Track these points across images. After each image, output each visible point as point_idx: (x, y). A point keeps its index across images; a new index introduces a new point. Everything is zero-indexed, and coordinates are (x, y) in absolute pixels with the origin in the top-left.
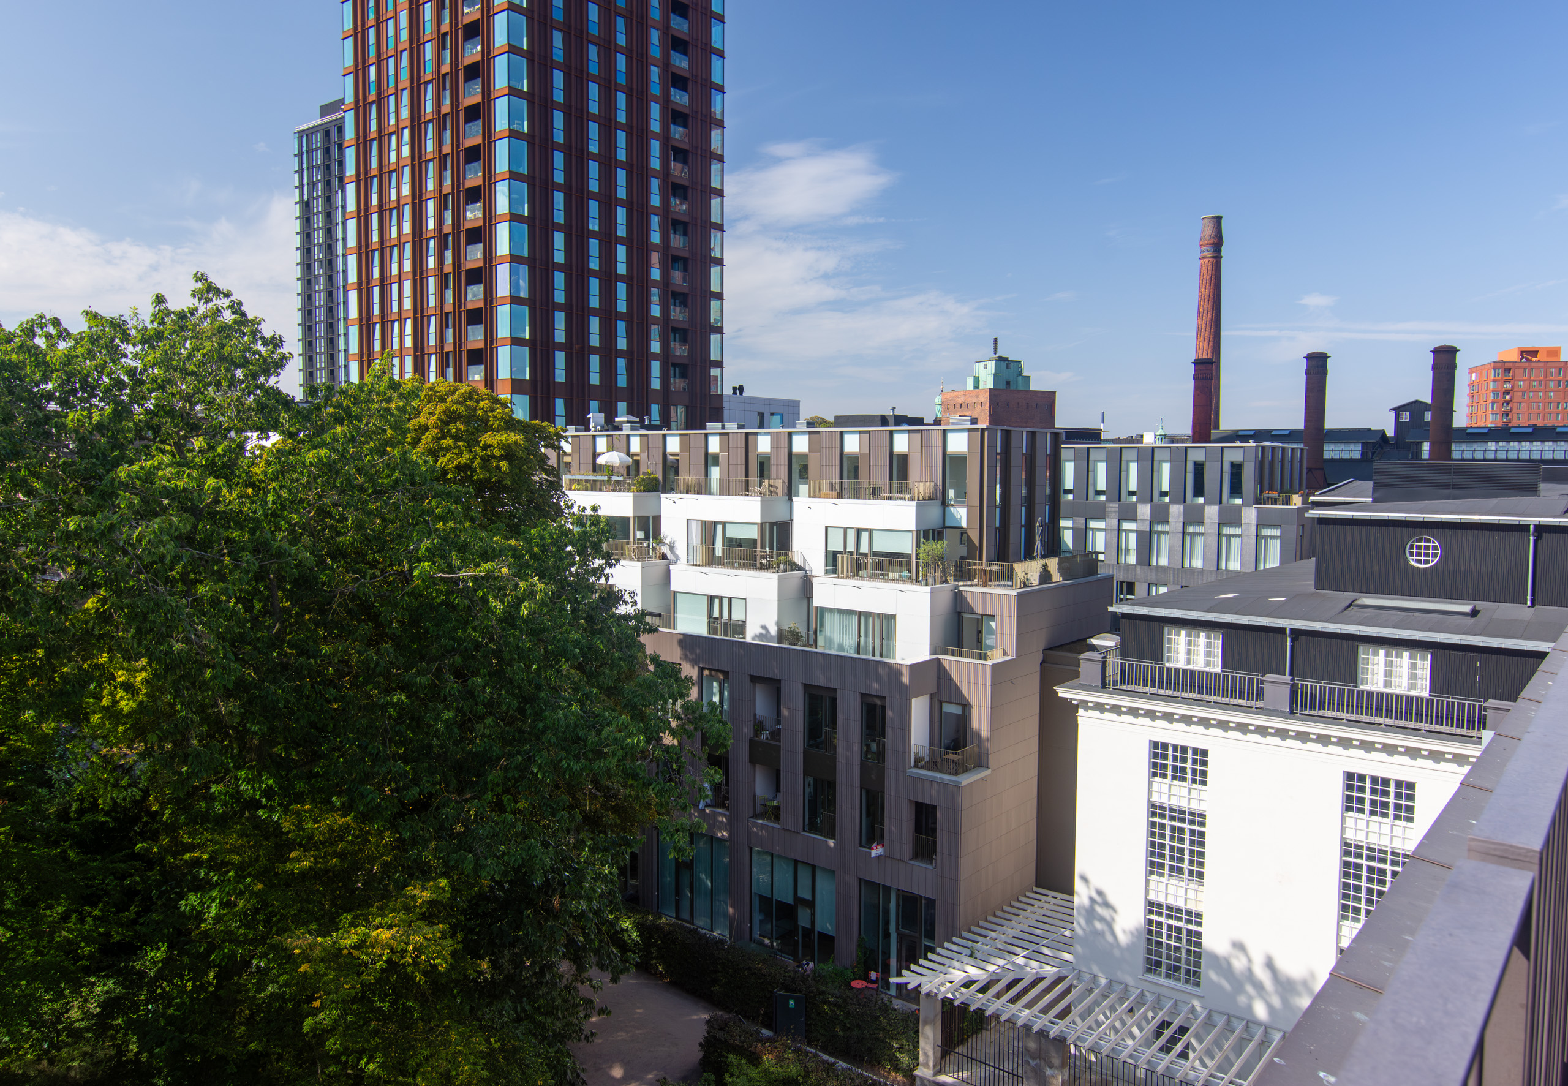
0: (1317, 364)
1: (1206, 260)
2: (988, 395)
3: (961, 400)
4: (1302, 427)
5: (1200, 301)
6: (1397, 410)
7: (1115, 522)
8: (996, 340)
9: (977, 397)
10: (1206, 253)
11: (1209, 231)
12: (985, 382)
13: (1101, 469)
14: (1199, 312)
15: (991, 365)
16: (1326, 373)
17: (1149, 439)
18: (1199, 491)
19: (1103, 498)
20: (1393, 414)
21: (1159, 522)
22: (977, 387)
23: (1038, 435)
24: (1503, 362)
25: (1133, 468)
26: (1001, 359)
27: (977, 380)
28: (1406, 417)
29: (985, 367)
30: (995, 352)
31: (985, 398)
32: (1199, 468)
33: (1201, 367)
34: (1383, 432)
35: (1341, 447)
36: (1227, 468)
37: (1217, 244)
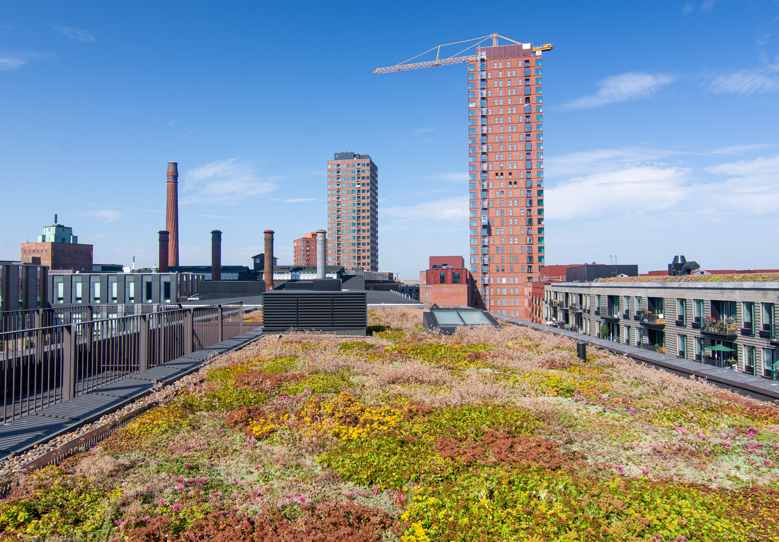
0: (217, 236)
1: (170, 183)
2: (50, 246)
3: (33, 248)
4: (211, 265)
5: (167, 203)
6: (255, 258)
7: (105, 314)
8: (56, 216)
9: (44, 246)
10: (170, 180)
11: (171, 169)
12: (49, 239)
13: (98, 286)
14: (167, 208)
15: (53, 230)
16: (220, 240)
17: (127, 270)
18: (149, 297)
19: (98, 301)
20: (253, 260)
21: (129, 313)
22: (44, 240)
23: (30, 268)
24: (306, 238)
25: (115, 285)
26: (59, 226)
27: (44, 237)
28: (258, 261)
29: (49, 230)
30: (56, 222)
31: (49, 247)
32: (149, 285)
33: (162, 235)
34: (248, 268)
35: (230, 274)
36: (163, 285)
37: (175, 176)
